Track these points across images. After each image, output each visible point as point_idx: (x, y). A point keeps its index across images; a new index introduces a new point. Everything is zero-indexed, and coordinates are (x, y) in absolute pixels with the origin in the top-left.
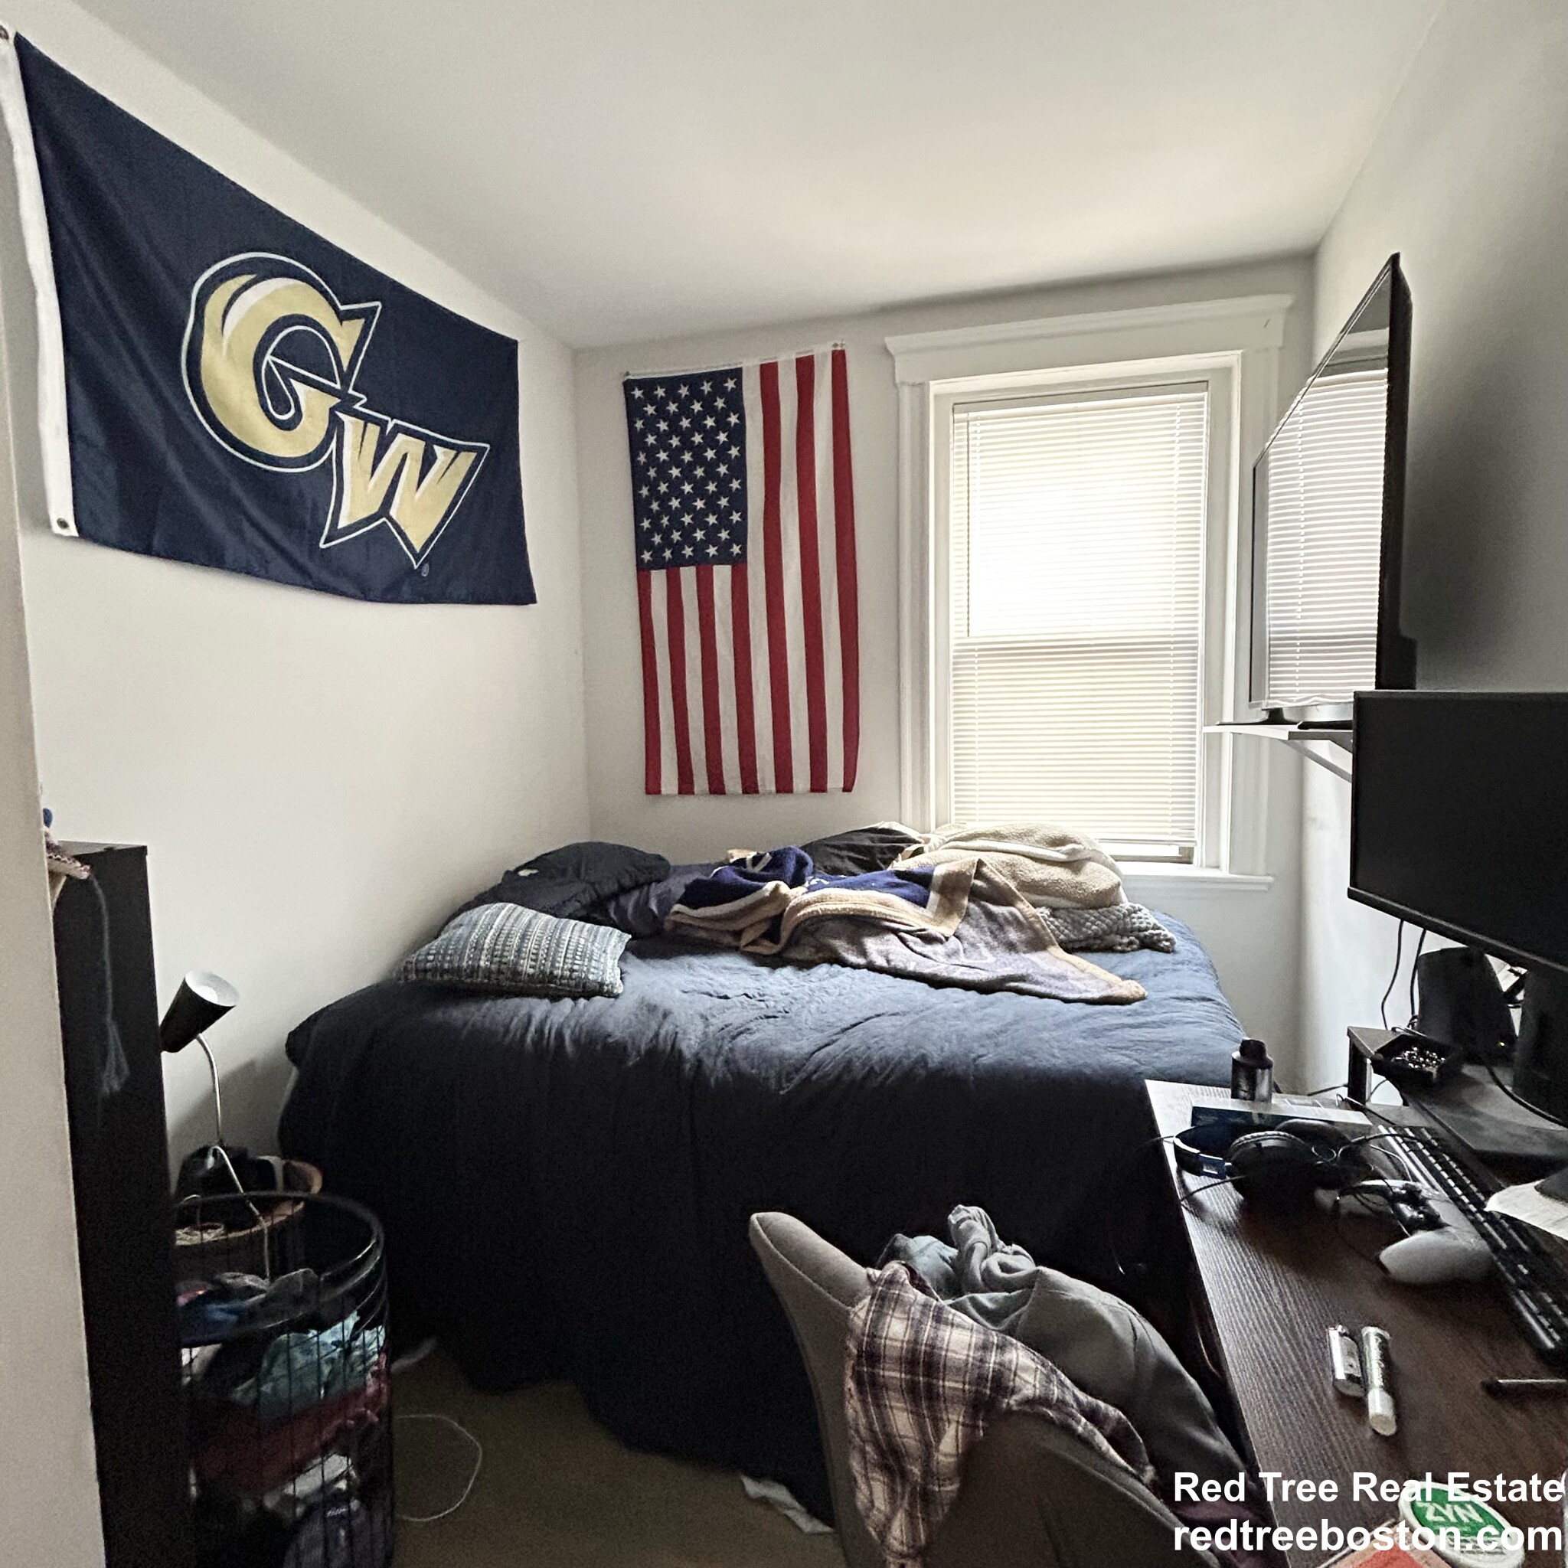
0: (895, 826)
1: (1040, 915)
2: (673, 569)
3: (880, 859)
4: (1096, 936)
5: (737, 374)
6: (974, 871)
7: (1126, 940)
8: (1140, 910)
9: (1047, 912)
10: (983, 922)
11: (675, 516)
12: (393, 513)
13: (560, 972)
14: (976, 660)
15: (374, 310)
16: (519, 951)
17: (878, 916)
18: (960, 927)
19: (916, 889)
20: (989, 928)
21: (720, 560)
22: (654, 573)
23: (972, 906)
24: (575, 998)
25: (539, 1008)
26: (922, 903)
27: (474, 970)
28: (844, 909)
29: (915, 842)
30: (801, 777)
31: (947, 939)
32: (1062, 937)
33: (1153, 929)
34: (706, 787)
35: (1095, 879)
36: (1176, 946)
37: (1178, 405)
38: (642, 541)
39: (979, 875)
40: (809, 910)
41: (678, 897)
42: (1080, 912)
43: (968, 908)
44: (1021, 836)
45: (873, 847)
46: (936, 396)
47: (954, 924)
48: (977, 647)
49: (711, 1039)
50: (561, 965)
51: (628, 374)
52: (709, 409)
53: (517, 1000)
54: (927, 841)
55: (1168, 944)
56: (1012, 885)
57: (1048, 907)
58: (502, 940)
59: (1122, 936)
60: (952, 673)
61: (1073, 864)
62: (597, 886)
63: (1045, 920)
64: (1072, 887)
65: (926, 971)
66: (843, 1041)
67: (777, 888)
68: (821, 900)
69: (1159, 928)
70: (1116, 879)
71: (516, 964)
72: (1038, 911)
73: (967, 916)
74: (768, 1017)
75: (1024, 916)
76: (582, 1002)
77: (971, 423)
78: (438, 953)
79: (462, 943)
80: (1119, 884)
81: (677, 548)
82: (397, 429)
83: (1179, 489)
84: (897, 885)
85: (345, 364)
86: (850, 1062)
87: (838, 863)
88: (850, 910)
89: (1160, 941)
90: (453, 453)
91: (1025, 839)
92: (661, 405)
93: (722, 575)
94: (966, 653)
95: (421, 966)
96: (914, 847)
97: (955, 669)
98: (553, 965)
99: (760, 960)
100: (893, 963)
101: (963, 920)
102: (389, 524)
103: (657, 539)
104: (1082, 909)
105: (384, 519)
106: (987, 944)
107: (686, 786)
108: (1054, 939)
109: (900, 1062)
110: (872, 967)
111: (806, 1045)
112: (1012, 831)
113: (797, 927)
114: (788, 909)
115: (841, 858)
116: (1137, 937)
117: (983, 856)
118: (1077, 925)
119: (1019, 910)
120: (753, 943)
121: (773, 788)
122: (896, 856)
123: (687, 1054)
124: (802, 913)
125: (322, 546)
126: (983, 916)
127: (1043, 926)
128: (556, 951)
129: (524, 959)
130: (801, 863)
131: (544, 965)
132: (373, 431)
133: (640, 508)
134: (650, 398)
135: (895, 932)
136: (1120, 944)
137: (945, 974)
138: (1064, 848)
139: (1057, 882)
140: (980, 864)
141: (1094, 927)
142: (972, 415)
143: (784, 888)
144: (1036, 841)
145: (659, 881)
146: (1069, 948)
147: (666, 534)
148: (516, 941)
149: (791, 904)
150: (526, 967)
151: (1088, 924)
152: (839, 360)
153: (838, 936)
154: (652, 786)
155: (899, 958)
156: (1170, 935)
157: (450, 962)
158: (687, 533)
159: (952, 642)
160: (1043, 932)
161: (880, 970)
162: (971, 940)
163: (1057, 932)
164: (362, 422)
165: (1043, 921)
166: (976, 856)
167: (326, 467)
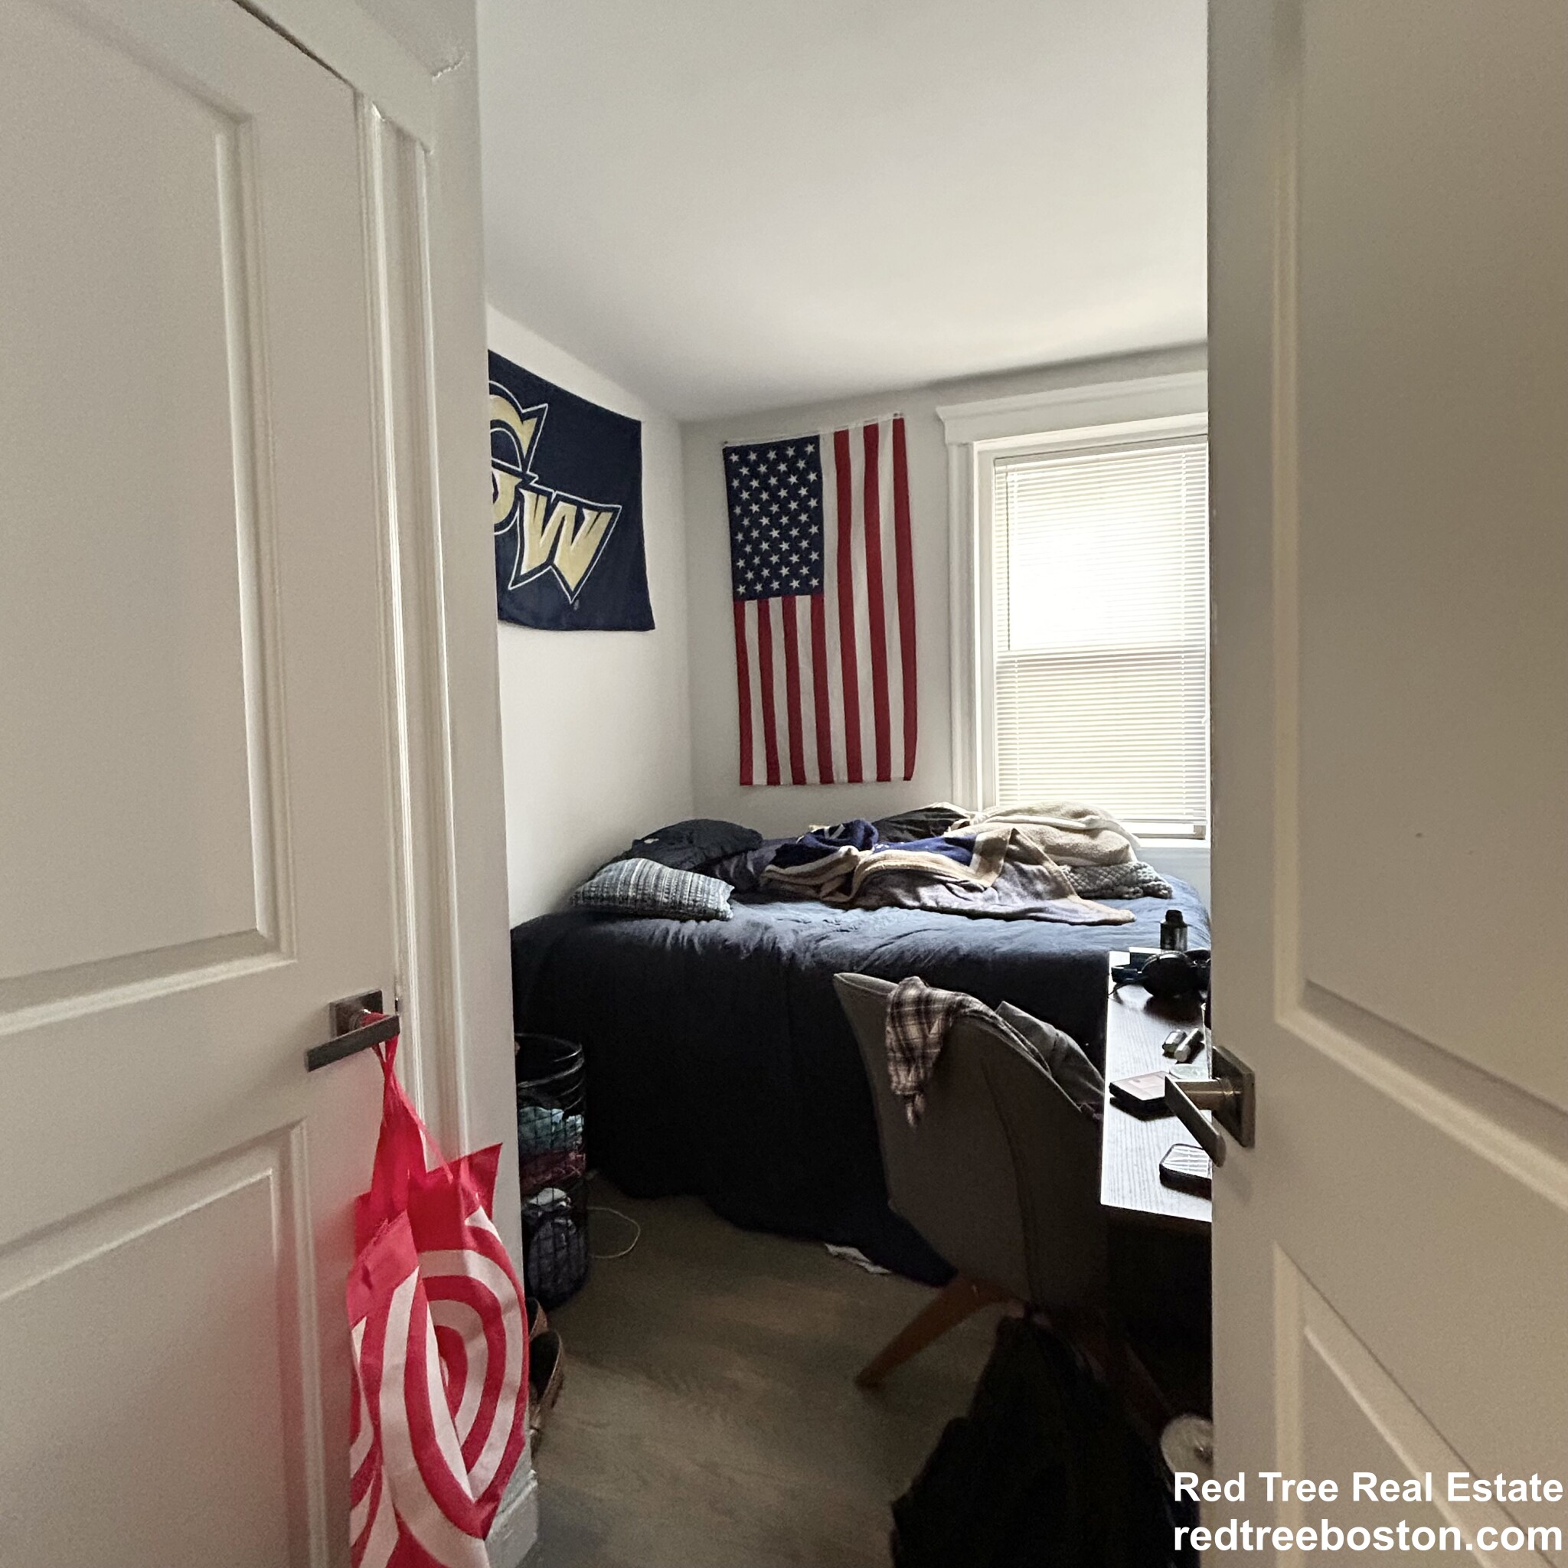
0: (947, 805)
1: (1062, 871)
2: (762, 600)
3: (933, 831)
4: (1107, 887)
5: (815, 440)
6: (1009, 837)
7: (1132, 890)
8: (1145, 867)
9: (1068, 868)
10: (1016, 878)
11: (765, 557)
12: (556, 562)
13: (687, 902)
14: (1016, 670)
15: (543, 410)
16: (656, 886)
17: (930, 870)
18: (997, 880)
19: (962, 851)
20: (1020, 881)
21: (801, 591)
22: (747, 603)
23: (1008, 865)
24: (698, 921)
25: (674, 925)
26: (967, 862)
27: (625, 898)
28: (903, 865)
29: (963, 817)
30: (869, 770)
31: (986, 889)
32: (1080, 888)
33: (1156, 881)
34: (790, 780)
35: (1108, 842)
36: (1173, 894)
37: (1184, 455)
38: (737, 577)
39: (1013, 841)
40: (875, 866)
41: (770, 860)
42: (1096, 869)
43: (1004, 867)
44: (1048, 811)
45: (927, 822)
46: (979, 453)
47: (993, 877)
48: (1016, 659)
49: (801, 942)
50: (687, 897)
51: (726, 443)
52: (792, 469)
53: (658, 920)
54: (972, 816)
55: (1166, 892)
56: (1041, 848)
57: (1069, 865)
58: (642, 880)
59: (1129, 887)
60: (995, 681)
61: (1091, 832)
62: (706, 851)
63: (1067, 875)
64: (1089, 849)
65: (966, 908)
66: (899, 942)
67: (849, 850)
68: (884, 858)
69: (1160, 880)
70: (1126, 842)
71: (655, 895)
72: (1061, 868)
73: (1003, 874)
74: (842, 931)
75: (1050, 872)
76: (703, 923)
77: (1009, 474)
78: (598, 887)
79: (614, 879)
80: (1127, 847)
81: (767, 583)
82: (559, 498)
83: (1186, 524)
84: (946, 849)
85: (525, 453)
86: (903, 952)
87: (899, 834)
88: (907, 866)
89: (1159, 890)
90: (596, 513)
91: (1054, 812)
92: (753, 468)
93: (803, 603)
94: (1006, 665)
95: (587, 894)
96: (961, 821)
97: (998, 678)
98: (681, 897)
99: (835, 905)
100: (940, 904)
101: (999, 876)
102: (554, 571)
103: (750, 575)
104: (1097, 866)
105: (550, 567)
106: (1019, 894)
107: (773, 779)
108: (1073, 889)
109: (939, 951)
110: (924, 908)
111: (872, 945)
112: (1043, 807)
113: (865, 880)
114: (857, 867)
115: (902, 830)
116: (1142, 888)
117: (1018, 827)
118: (1092, 878)
119: (1046, 868)
120: (831, 894)
121: (846, 779)
122: (947, 828)
123: (784, 950)
124: (869, 868)
125: (510, 588)
126: (1016, 872)
127: (1065, 880)
128: (683, 888)
129: (660, 892)
130: (869, 833)
131: (675, 896)
132: (543, 500)
133: (736, 550)
134: (743, 461)
135: (944, 883)
136: (1128, 893)
137: (981, 909)
138: (1083, 819)
139: (1076, 846)
140: (1015, 832)
141: (1106, 880)
142: (1010, 467)
143: (855, 851)
144: (1062, 815)
145: (754, 850)
146: (1084, 895)
147: (758, 571)
148: (653, 880)
149: (860, 863)
150: (662, 897)
151: (1102, 877)
152: (899, 426)
153: (897, 886)
154: (746, 779)
155: (946, 900)
156: (1168, 885)
157: (608, 892)
158: (775, 570)
159: (996, 655)
160: (1063, 884)
161: (931, 909)
162: (1006, 890)
163: (1076, 884)
164: (535, 495)
165: (1064, 875)
166: (1011, 827)
167: (513, 531)
